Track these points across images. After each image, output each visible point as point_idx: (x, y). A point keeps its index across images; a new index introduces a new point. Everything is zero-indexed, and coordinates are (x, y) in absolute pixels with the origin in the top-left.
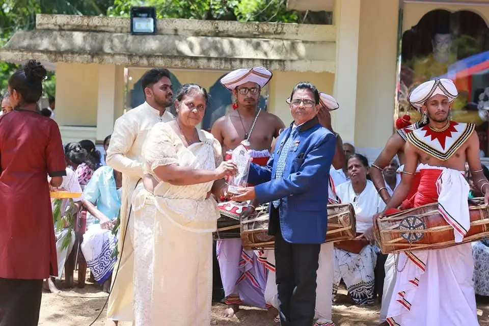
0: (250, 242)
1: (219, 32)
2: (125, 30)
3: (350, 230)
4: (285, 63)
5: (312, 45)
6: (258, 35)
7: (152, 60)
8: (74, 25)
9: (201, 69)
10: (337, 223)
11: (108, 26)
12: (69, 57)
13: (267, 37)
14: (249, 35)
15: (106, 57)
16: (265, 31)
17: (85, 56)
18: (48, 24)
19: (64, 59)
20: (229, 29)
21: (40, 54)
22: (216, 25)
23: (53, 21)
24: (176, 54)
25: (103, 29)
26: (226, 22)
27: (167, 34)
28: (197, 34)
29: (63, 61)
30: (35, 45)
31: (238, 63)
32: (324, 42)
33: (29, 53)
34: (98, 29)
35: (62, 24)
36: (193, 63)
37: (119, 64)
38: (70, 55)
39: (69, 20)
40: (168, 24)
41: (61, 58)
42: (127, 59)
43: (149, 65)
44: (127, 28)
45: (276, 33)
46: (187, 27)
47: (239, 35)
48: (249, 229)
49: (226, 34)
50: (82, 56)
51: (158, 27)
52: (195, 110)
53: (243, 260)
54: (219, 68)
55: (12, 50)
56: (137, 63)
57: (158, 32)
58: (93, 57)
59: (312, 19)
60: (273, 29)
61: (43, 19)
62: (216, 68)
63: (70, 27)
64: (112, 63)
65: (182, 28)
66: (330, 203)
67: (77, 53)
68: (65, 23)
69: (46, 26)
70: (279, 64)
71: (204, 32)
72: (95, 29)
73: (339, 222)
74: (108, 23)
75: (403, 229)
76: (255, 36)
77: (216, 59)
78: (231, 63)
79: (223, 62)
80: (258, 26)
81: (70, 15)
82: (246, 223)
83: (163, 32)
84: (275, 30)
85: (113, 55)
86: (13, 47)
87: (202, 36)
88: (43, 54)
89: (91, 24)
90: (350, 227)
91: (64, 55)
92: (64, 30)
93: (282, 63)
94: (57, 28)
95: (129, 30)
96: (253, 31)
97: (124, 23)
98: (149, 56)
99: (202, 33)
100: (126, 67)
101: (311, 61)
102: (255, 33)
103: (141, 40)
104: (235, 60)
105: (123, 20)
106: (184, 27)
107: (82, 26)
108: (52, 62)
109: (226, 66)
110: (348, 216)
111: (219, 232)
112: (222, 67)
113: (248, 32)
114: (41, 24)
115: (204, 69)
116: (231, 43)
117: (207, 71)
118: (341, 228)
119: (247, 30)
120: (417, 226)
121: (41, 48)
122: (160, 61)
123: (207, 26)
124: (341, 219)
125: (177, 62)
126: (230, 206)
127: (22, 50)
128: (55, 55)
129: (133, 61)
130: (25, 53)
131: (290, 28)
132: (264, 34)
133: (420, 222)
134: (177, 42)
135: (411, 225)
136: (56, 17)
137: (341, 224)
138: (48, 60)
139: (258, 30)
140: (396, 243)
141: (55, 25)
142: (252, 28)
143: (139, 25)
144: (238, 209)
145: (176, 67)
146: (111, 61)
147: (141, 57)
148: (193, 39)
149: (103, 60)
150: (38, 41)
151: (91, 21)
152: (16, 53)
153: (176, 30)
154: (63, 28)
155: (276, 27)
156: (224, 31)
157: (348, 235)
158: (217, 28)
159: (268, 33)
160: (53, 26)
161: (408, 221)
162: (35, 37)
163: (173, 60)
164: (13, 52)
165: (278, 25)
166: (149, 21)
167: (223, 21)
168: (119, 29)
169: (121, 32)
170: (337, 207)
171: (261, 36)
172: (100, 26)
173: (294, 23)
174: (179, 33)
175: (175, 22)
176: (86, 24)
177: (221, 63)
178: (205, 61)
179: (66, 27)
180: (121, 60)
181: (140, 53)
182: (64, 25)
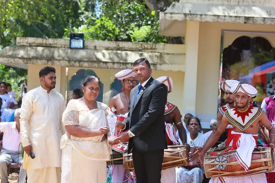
0: (129, 167)
1: (120, 48)
2: (66, 46)
3: (187, 160)
4: (157, 66)
5: (172, 56)
6: (142, 50)
7: (81, 63)
8: (38, 43)
9: (109, 69)
10: (179, 156)
11: (57, 44)
12: (35, 61)
13: (146, 51)
14: (137, 50)
15: (55, 61)
16: (146, 48)
17: (44, 61)
18: (23, 42)
19: (31, 62)
20: (126, 46)
21: (18, 59)
22: (118, 44)
23: (26, 41)
24: (95, 60)
25: (54, 45)
26: (124, 42)
27: (90, 49)
28: (107, 49)
29: (31, 63)
30: (15, 55)
31: (130, 65)
32: (179, 54)
33: (12, 58)
34: (52, 46)
35: (31, 42)
36: (105, 65)
37: (63, 65)
38: (35, 60)
39: (35, 40)
40: (91, 43)
41: (30, 62)
42: (67, 63)
43: (80, 66)
44: (68, 45)
45: (151, 49)
46: (102, 45)
47: (131, 50)
48: (128, 159)
49: (123, 49)
50: (41, 61)
51: (85, 45)
52: (94, 92)
53: (127, 177)
54: (119, 68)
55: (2, 57)
56: (73, 65)
57: (85, 48)
58: (48, 61)
59: (175, 41)
60: (150, 46)
61: (21, 40)
62: (118, 68)
63: (35, 44)
64: (59, 65)
65: (99, 46)
66: (175, 145)
67: (39, 59)
68: (33, 42)
69: (22, 44)
70: (153, 66)
71: (111, 48)
72: (50, 46)
73: (180, 156)
74: (57, 43)
75: (216, 163)
76: (140, 50)
77: (118, 63)
78: (126, 66)
79: (122, 64)
80: (142, 45)
81: (36, 38)
82: (127, 156)
83: (88, 48)
84: (151, 47)
85: (59, 60)
86: (3, 55)
87: (110, 50)
88: (20, 59)
89: (47, 43)
90: (186, 158)
91: (32, 60)
92: (32, 46)
93: (155, 66)
94: (28, 45)
95: (69, 46)
96: (139, 48)
97: (66, 42)
98: (80, 61)
99: (110, 49)
100: (67, 67)
101: (171, 64)
102: (140, 49)
103: (75, 52)
104: (128, 63)
105: (65, 41)
106: (100, 45)
107: (42, 44)
108: (25, 64)
109: (123, 67)
110: (185, 152)
111: (113, 161)
112: (121, 68)
113: (136, 48)
114: (19, 43)
115: (111, 68)
116: (127, 54)
117: (112, 70)
118: (181, 159)
119: (135, 47)
120: (224, 161)
121: (19, 56)
122: (86, 64)
123: (113, 44)
124: (181, 153)
125: (96, 65)
126: (120, 146)
127: (8, 57)
128: (27, 60)
129: (71, 64)
130: (10, 59)
131: (160, 46)
132: (145, 49)
133: (226, 159)
134: (96, 53)
135: (221, 160)
136: (28, 39)
137: (181, 156)
138: (23, 63)
139: (142, 47)
140: (212, 170)
141: (27, 43)
142: (138, 46)
143: (75, 44)
144: (125, 148)
145: (95, 67)
146: (58, 63)
147: (75, 61)
148: (104, 51)
149: (54, 63)
150: (17, 52)
151: (48, 41)
152: (5, 59)
153: (95, 47)
154: (32, 45)
155: (152, 45)
156: (123, 47)
157: (185, 163)
158: (119, 46)
159: (147, 49)
160: (26, 43)
161: (219, 158)
162: (16, 50)
163: (93, 63)
164: (3, 58)
165: (153, 44)
166: (80, 41)
167: (122, 42)
168: (63, 46)
169: (64, 47)
170: (178, 147)
171: (143, 51)
172: (53, 44)
173: (162, 43)
174: (97, 48)
175: (95, 42)
176: (45, 43)
177: (120, 65)
178: (111, 64)
179: (33, 45)
180: (64, 63)
181: (75, 59)
182: (32, 43)
